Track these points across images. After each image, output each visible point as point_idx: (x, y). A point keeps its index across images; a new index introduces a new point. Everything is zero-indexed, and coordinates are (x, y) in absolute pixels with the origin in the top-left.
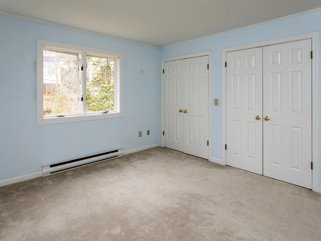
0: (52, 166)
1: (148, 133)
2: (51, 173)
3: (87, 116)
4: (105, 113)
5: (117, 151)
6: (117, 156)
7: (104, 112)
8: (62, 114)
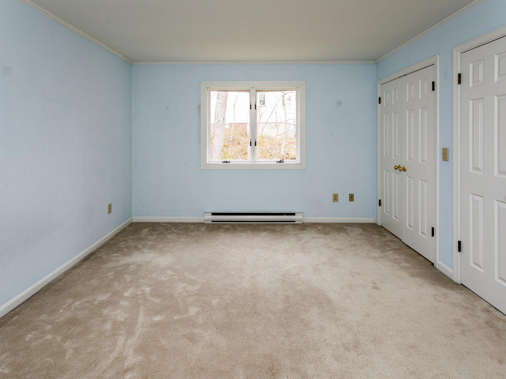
0: (213, 214)
1: (351, 198)
2: (212, 221)
3: (256, 164)
4: (280, 162)
5: (294, 214)
6: (295, 222)
7: (279, 160)
8: (228, 160)
